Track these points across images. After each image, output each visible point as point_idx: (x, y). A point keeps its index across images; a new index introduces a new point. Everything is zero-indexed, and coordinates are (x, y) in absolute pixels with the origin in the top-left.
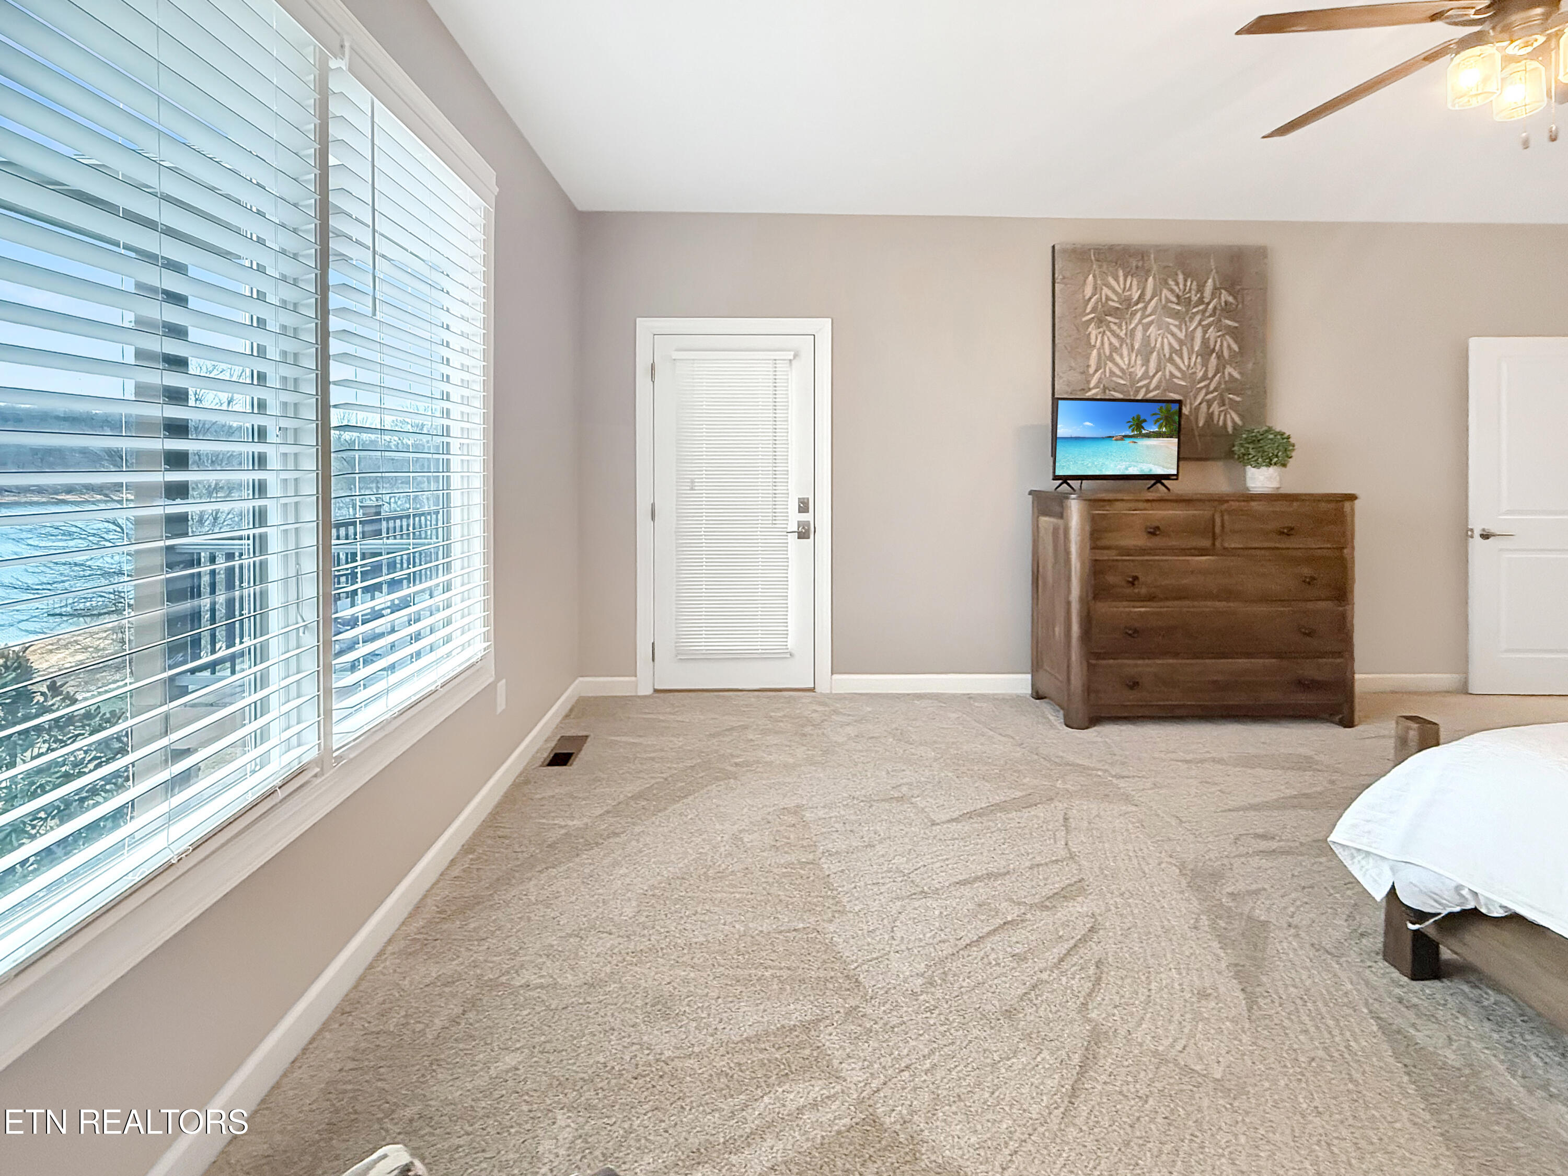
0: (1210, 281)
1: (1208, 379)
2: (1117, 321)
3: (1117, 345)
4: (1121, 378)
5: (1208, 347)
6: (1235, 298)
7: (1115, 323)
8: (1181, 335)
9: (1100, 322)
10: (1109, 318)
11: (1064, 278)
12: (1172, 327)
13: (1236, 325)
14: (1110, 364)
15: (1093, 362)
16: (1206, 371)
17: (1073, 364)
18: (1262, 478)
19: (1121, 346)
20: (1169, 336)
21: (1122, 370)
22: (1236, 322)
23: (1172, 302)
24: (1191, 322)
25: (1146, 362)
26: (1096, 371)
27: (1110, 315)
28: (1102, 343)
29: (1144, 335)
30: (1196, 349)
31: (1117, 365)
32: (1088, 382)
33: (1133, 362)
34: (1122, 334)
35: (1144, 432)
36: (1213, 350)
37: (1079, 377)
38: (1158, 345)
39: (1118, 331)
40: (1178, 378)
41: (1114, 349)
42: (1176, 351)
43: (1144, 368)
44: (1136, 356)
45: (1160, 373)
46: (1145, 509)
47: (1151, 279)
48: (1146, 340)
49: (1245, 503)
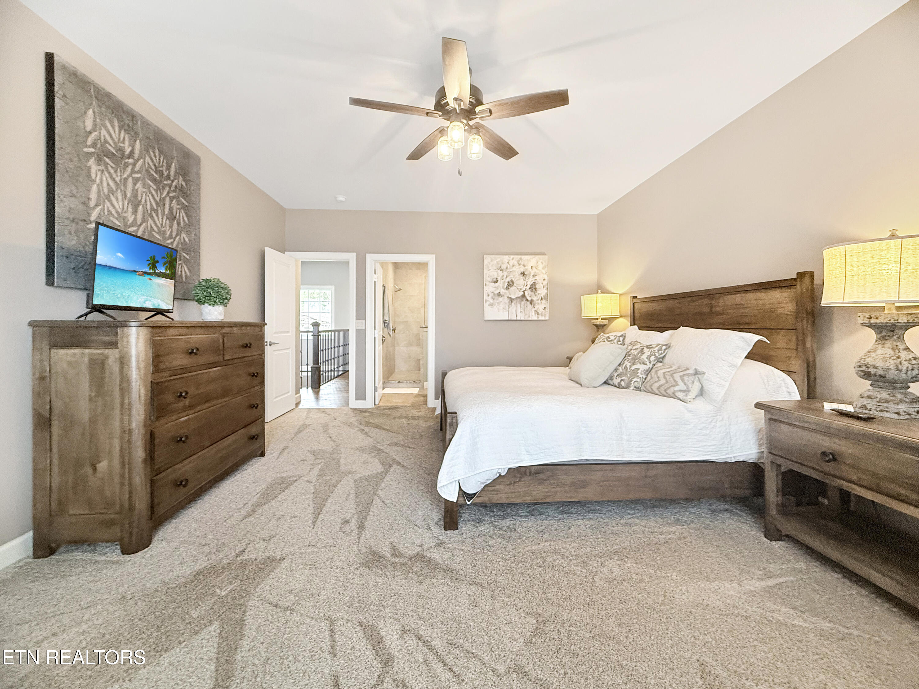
0: (173, 164)
1: (172, 238)
2: (114, 166)
3: (114, 188)
4: (117, 219)
5: (172, 214)
6: (186, 184)
7: (112, 167)
8: (158, 199)
9: (99, 160)
10: (107, 160)
11: (64, 96)
12: (151, 189)
13: (187, 204)
14: (107, 204)
15: (93, 195)
16: (172, 231)
17: (75, 192)
18: (216, 313)
19: (117, 190)
20: (150, 196)
21: (117, 212)
22: (187, 202)
23: (152, 169)
24: (163, 191)
25: (135, 212)
26: (96, 206)
27: (108, 157)
28: (101, 180)
29: (134, 187)
30: (166, 213)
31: (113, 206)
32: (89, 215)
33: (125, 209)
34: (118, 179)
35: (157, 271)
36: (175, 217)
37: (81, 207)
38: (143, 200)
39: (114, 175)
40: (156, 232)
41: (111, 191)
42: (154, 210)
43: (134, 216)
44: (128, 204)
45: (144, 224)
46: (187, 335)
47: (138, 141)
48: (135, 192)
49: (231, 329)
